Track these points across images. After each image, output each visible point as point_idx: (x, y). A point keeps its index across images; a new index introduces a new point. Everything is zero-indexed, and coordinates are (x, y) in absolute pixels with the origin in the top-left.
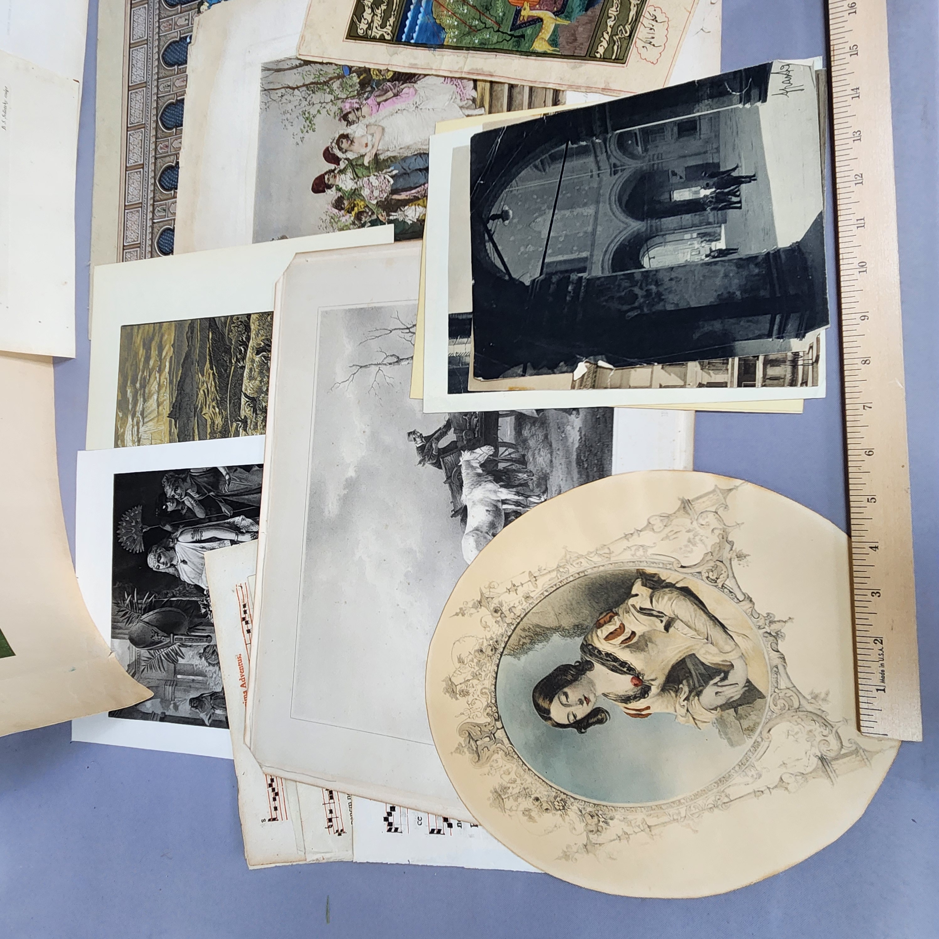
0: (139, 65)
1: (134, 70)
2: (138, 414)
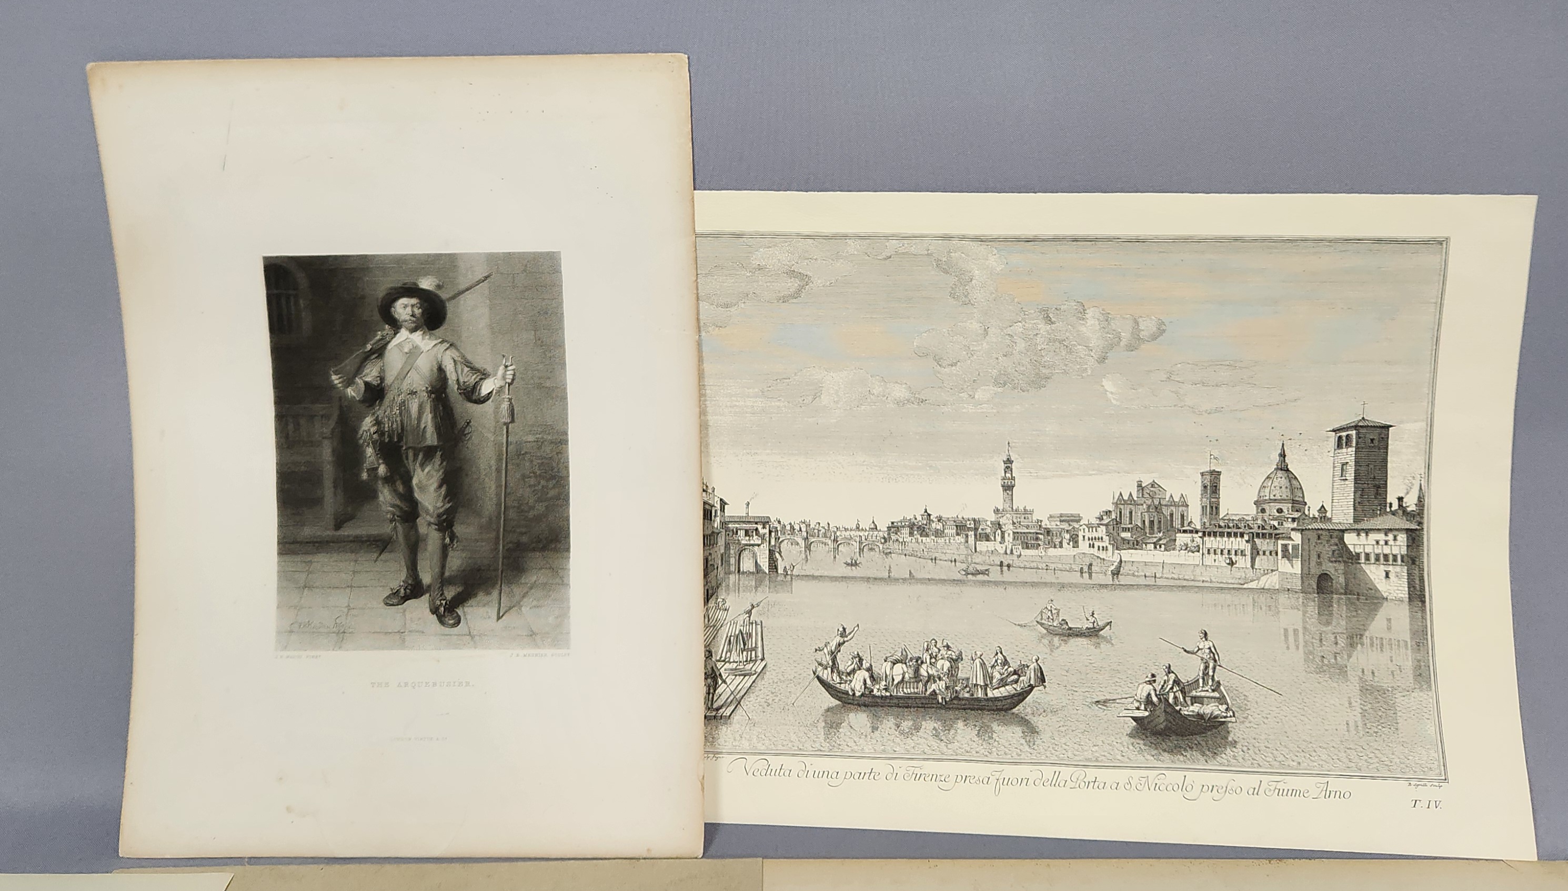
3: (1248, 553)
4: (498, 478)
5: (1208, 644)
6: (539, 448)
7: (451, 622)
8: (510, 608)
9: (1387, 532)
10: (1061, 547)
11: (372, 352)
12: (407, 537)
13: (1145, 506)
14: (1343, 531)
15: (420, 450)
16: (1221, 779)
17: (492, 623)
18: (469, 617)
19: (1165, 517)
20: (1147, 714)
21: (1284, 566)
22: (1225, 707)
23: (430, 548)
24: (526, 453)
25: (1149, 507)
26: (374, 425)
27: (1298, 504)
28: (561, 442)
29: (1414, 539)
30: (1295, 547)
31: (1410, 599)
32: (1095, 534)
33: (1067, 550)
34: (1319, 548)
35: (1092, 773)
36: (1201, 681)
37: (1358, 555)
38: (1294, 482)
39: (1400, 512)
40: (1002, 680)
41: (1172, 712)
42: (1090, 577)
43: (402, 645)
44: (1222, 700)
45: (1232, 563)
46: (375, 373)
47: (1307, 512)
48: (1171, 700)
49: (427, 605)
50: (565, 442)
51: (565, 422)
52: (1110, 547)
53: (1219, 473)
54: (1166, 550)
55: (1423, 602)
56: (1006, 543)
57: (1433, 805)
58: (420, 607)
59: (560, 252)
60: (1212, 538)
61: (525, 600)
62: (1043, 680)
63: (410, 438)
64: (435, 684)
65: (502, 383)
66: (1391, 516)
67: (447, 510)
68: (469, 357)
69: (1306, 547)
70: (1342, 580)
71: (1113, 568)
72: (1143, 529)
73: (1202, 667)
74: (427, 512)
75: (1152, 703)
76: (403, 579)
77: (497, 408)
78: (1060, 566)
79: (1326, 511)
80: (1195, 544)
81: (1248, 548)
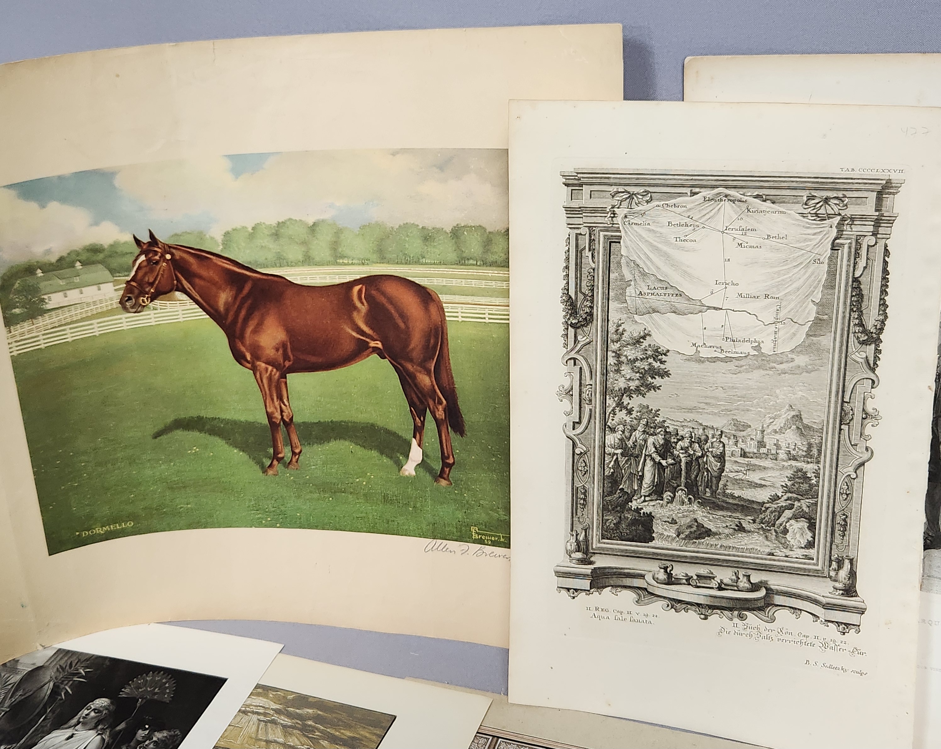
2: (275, 717)
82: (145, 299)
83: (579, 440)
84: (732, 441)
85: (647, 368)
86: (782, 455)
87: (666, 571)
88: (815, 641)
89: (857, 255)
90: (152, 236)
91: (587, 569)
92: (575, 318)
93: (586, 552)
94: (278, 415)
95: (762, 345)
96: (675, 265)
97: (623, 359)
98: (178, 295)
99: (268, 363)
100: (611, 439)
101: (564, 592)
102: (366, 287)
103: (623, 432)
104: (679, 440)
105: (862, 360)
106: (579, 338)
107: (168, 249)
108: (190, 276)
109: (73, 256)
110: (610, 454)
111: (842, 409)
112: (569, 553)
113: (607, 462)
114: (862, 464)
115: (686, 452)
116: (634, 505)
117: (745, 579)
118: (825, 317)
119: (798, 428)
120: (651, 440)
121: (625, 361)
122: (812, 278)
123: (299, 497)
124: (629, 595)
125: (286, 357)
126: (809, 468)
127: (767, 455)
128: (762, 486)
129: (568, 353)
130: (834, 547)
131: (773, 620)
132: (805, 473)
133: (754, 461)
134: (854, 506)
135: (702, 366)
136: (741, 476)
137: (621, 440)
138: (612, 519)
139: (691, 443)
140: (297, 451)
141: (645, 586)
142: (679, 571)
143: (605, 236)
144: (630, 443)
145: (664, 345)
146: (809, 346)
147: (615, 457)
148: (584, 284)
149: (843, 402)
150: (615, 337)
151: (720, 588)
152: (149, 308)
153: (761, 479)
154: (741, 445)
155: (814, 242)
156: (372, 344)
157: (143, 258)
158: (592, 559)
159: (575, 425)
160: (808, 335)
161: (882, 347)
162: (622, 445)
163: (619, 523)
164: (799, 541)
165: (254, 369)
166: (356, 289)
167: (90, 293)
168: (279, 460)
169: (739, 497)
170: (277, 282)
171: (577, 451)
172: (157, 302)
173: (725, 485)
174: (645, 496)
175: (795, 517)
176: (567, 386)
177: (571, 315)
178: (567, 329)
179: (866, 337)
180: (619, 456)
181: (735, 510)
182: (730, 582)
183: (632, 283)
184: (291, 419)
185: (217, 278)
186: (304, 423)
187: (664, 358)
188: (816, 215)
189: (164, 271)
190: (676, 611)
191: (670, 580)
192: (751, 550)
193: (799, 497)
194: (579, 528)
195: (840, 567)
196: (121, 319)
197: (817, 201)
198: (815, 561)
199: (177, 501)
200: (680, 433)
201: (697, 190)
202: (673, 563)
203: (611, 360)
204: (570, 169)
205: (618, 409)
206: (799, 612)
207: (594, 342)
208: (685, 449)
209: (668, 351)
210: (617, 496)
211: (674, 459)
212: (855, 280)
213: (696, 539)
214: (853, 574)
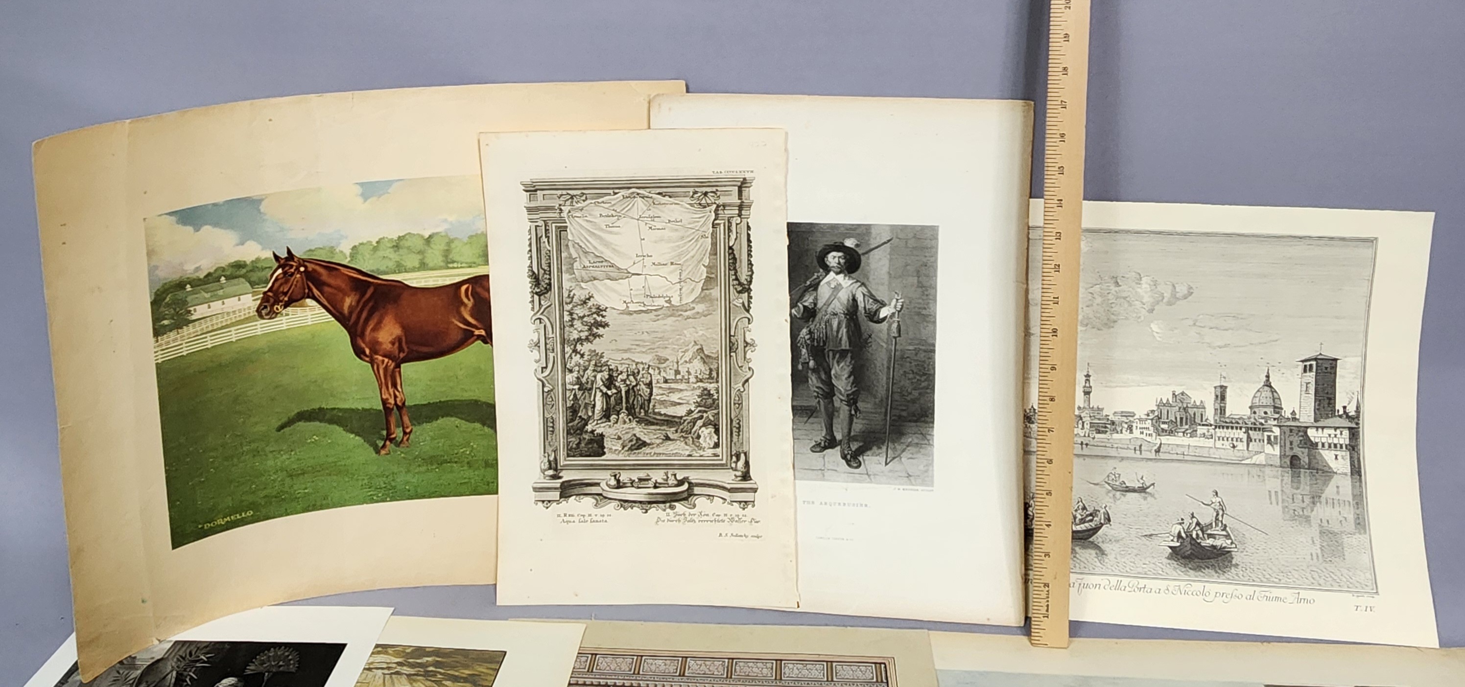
0: (805, 672)
1: (800, 666)
2: (399, 669)
3: (1245, 440)
4: (888, 373)
5: (1218, 499)
6: (916, 354)
7: (855, 465)
8: (894, 458)
9: (1336, 428)
10: (1121, 433)
11: (810, 286)
12: (826, 408)
13: (1177, 408)
14: (1307, 427)
15: (838, 351)
16: (1229, 589)
17: (882, 466)
18: (866, 462)
19: (1190, 416)
20: (1178, 544)
21: (1268, 449)
22: (1230, 541)
23: (841, 416)
24: (908, 357)
25: (1180, 408)
26: (807, 334)
27: (1277, 409)
28: (931, 351)
29: (1353, 434)
30: (1275, 437)
31: (1352, 474)
32: (1144, 426)
33: (1126, 435)
34: (1292, 438)
35: (1142, 582)
36: (1214, 524)
37: (1317, 444)
38: (1275, 394)
39: (1345, 416)
40: (1082, 519)
41: (1194, 543)
42: (1141, 453)
43: (823, 478)
44: (1228, 536)
45: (1234, 447)
46: (811, 300)
47: (1283, 414)
48: (1194, 536)
49: (839, 453)
50: (934, 351)
51: (934, 338)
52: (1154, 434)
53: (1226, 387)
54: (1191, 437)
55: (1360, 476)
56: (1085, 430)
57: (1369, 609)
58: (834, 454)
59: (938, 226)
60: (1221, 430)
61: (904, 453)
62: (1109, 520)
63: (831, 343)
64: (844, 504)
65: (894, 311)
66: (1338, 418)
67: (853, 392)
68: (874, 293)
69: (1282, 437)
70: (1307, 460)
71: (1156, 448)
72: (1176, 423)
73: (1215, 514)
74: (841, 393)
75: (1182, 538)
76: (823, 435)
77: (890, 326)
78: (1120, 446)
79: (1295, 414)
80: (1210, 434)
81: (1245, 437)
82: (279, 307)
83: (547, 380)
84: (657, 371)
85: (592, 321)
86: (692, 379)
87: (615, 478)
88: (725, 518)
89: (730, 230)
90: (289, 252)
91: (557, 483)
92: (538, 288)
93: (556, 469)
94: (392, 401)
95: (671, 299)
96: (607, 244)
97: (575, 316)
98: (309, 302)
99: (385, 356)
100: (570, 378)
101: (540, 504)
102: (472, 287)
103: (579, 371)
104: (619, 374)
105: (741, 305)
106: (542, 302)
107: (303, 262)
108: (320, 284)
109: (220, 272)
110: (569, 390)
111: (730, 341)
112: (543, 471)
113: (567, 396)
114: (747, 381)
115: (625, 383)
116: (589, 428)
117: (673, 478)
118: (713, 276)
119: (702, 358)
120: (599, 376)
121: (577, 318)
122: (702, 249)
123: (408, 471)
124: (590, 501)
125: (401, 349)
126: (711, 387)
127: (682, 380)
128: (680, 404)
129: (535, 314)
130: (733, 445)
131: (694, 506)
132: (709, 391)
133: (673, 385)
134: (744, 413)
135: (632, 317)
136: (665, 398)
137: (578, 378)
138: (574, 440)
139: (628, 375)
140: (408, 430)
141: (600, 492)
142: (624, 477)
143: (556, 226)
144: (584, 380)
145: (603, 303)
146: (704, 297)
147: (574, 392)
148: (543, 262)
149: (730, 336)
150: (568, 300)
151: (655, 487)
152: (282, 314)
153: (679, 399)
154: (663, 374)
155: (701, 223)
156: (477, 332)
157: (280, 271)
158: (561, 475)
159: (544, 369)
160: (703, 290)
161: (752, 294)
162: (578, 381)
163: (579, 443)
164: (709, 444)
165: (372, 362)
166: (464, 288)
167: (231, 303)
168: (391, 440)
169: (665, 414)
170: (395, 286)
171: (546, 389)
172: (289, 309)
173: (654, 406)
174: (597, 420)
175: (704, 425)
176: (536, 340)
177: (535, 286)
178: (533, 296)
179: (741, 288)
180: (577, 391)
181: (662, 425)
182: (662, 481)
183: (578, 259)
184: (404, 404)
185: (343, 286)
186: (415, 405)
187: (604, 313)
188: (700, 204)
189: (297, 282)
190: (625, 509)
191: (619, 485)
192: (676, 454)
193: (707, 410)
194: (549, 450)
195: (738, 459)
196: (256, 325)
197: (699, 194)
198: (720, 457)
199: (295, 487)
200: (620, 369)
201: (616, 191)
202: (621, 471)
203: (567, 318)
204: (527, 180)
205: (574, 354)
206: (712, 498)
207: (553, 306)
208: (624, 381)
209: (607, 308)
210: (576, 422)
211: (616, 389)
212: (730, 248)
213: (636, 449)
214: (747, 464)
